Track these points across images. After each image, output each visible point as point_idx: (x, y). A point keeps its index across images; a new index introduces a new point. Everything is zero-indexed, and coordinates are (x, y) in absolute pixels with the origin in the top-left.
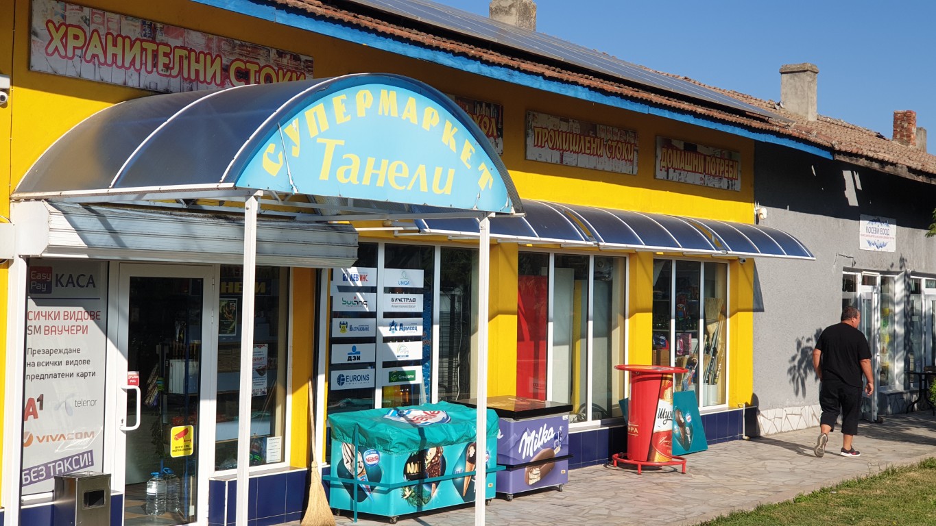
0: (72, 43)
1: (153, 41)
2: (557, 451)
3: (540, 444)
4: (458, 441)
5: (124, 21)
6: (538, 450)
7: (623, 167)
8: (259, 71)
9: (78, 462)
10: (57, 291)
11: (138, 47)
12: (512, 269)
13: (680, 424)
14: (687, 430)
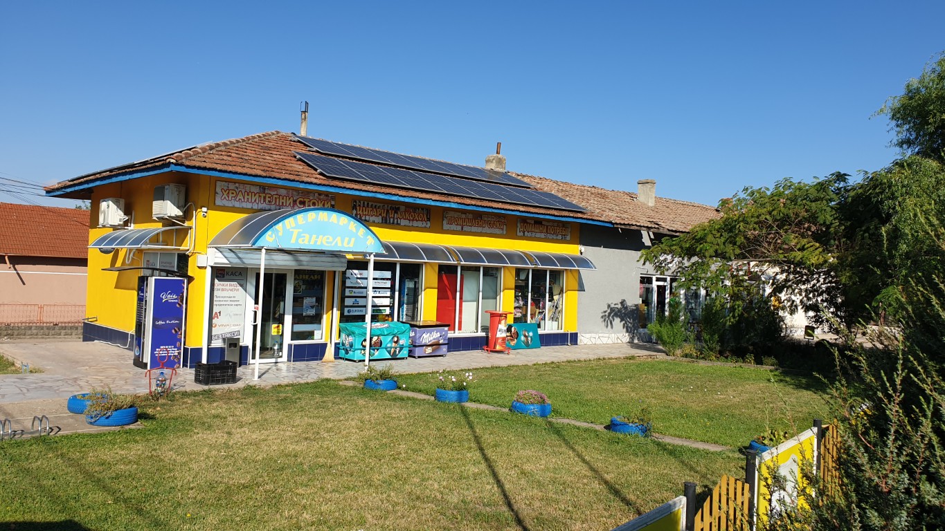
0: (231, 195)
1: (264, 193)
2: (441, 342)
3: (432, 338)
4: (387, 335)
5: (252, 187)
6: (431, 341)
7: (498, 231)
8: (310, 201)
9: (234, 334)
10: (226, 277)
11: (257, 195)
12: (435, 272)
13: (525, 336)
14: (529, 339)
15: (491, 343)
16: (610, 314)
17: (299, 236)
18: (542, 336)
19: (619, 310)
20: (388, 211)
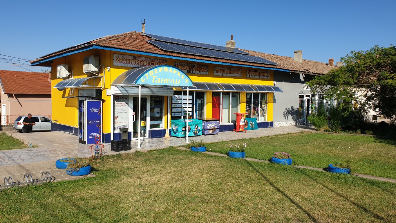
0: (120, 61)
1: (135, 59)
2: (216, 128)
3: (212, 126)
4: (193, 125)
5: (130, 56)
6: (212, 127)
7: (238, 75)
8: (156, 63)
9: (124, 126)
10: (120, 100)
11: (132, 60)
12: (211, 95)
13: (251, 124)
14: (253, 125)
15: (237, 128)
16: (287, 113)
17: (156, 79)
18: (258, 124)
19: (291, 111)
20: (190, 67)
